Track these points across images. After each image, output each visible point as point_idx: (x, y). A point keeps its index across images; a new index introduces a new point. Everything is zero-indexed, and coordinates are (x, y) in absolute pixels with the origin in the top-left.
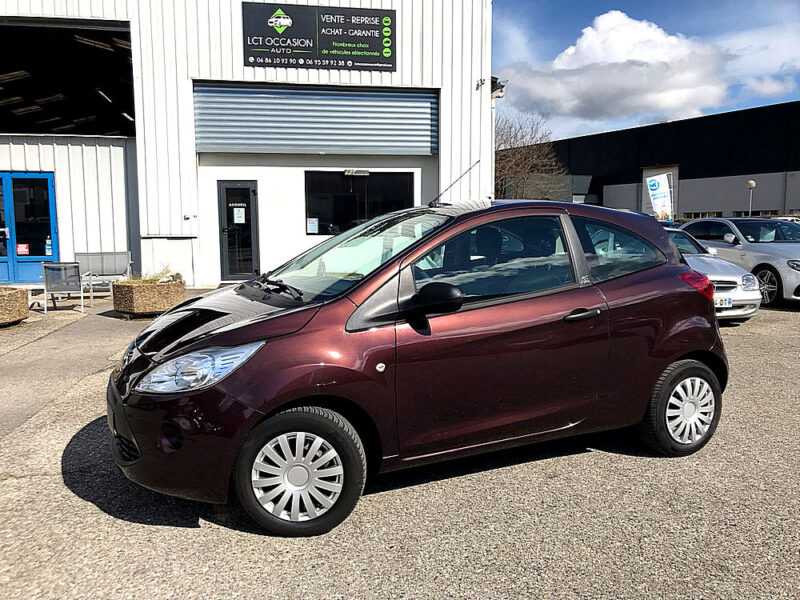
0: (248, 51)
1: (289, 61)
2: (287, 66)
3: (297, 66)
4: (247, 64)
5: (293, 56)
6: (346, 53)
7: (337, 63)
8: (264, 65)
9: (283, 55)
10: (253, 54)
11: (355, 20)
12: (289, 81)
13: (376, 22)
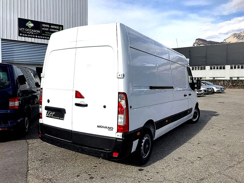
0: (20, 32)
2: (32, 37)
3: (35, 38)
4: (19, 35)
5: (33, 35)
6: (49, 35)
7: (47, 38)
8: (25, 36)
9: (31, 34)
11: (52, 27)
12: (32, 41)
13: (58, 28)
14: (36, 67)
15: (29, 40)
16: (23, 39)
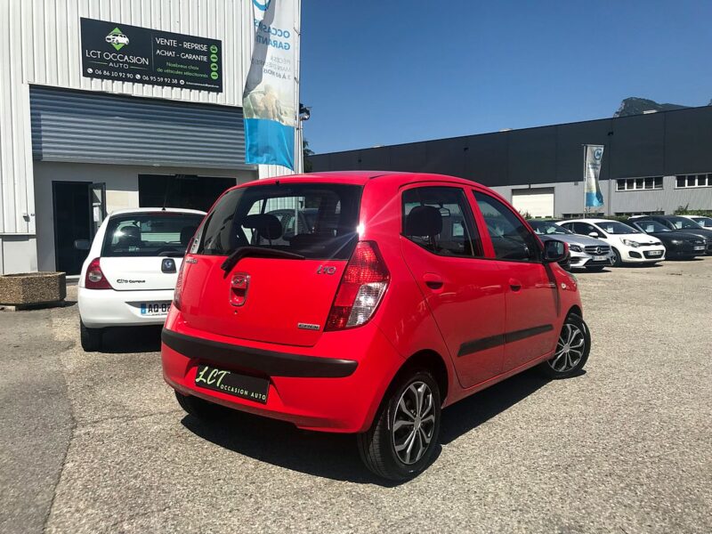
0: (86, 63)
1: (126, 76)
2: (124, 80)
3: (134, 81)
4: (86, 74)
5: (126, 71)
6: (178, 72)
7: (171, 81)
8: (102, 77)
9: (119, 70)
10: (91, 66)
11: (187, 45)
12: (125, 92)
13: (205, 48)
14: (139, 175)
15: (117, 87)
16: (96, 85)
